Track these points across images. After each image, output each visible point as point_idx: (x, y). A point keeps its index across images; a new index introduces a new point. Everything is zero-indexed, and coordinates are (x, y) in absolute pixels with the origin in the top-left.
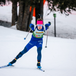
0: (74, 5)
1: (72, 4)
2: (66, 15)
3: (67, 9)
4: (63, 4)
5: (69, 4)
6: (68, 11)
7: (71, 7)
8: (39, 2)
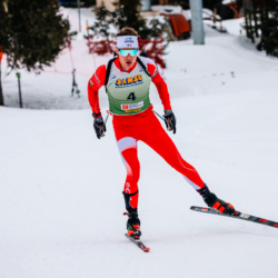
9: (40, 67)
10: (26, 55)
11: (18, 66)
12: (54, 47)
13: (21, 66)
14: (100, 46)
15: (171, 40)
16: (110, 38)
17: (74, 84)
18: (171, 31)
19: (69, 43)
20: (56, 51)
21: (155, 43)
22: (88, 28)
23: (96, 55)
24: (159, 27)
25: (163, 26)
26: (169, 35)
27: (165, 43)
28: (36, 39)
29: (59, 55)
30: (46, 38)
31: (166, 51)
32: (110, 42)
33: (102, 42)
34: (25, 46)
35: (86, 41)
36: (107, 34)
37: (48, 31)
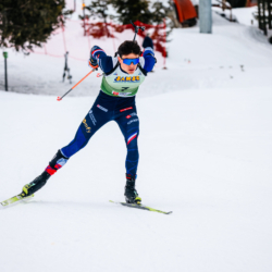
9: (30, 47)
10: (15, 33)
11: (5, 45)
12: (47, 26)
13: (9, 44)
14: (97, 28)
15: (175, 27)
16: (108, 20)
17: (66, 68)
18: (175, 16)
19: (63, 22)
20: (49, 31)
21: (157, 28)
22: (84, 8)
23: (91, 37)
24: (162, 11)
25: (167, 10)
26: (173, 21)
27: (168, 29)
28: (28, 16)
29: (52, 35)
30: (38, 15)
31: (168, 38)
32: (107, 24)
33: (99, 24)
34: (15, 23)
35: (82, 22)
36: (105, 16)
37: (41, 8)
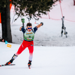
0: (44, 8)
1: (42, 7)
2: (36, 19)
3: (37, 13)
4: (31, 7)
5: (38, 8)
6: (37, 15)
7: (41, 10)
8: (5, 6)
